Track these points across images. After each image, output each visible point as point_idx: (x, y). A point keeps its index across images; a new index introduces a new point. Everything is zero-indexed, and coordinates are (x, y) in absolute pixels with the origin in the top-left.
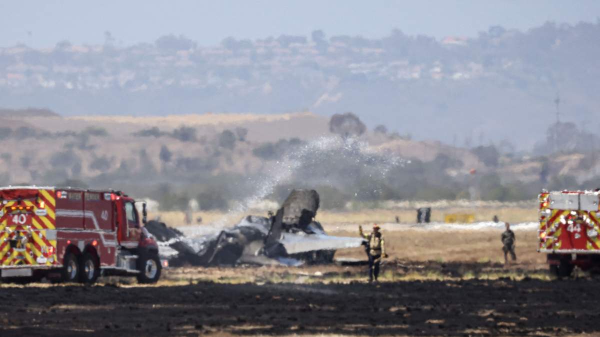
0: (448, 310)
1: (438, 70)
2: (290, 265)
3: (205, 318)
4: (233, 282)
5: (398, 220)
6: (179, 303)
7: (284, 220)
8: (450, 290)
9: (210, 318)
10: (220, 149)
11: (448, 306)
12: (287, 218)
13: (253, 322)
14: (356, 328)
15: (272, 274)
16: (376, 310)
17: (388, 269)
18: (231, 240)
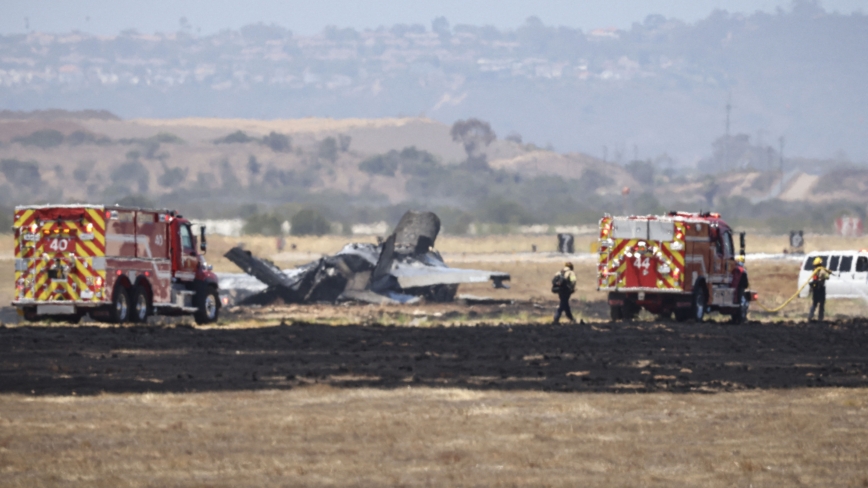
0: (594, 360)
1: (583, 68)
2: (403, 303)
3: (300, 366)
4: (333, 323)
5: (534, 249)
6: (266, 348)
7: (396, 249)
8: (597, 335)
9: (306, 367)
10: (320, 160)
11: (593, 355)
12: (400, 246)
13: (356, 372)
14: (485, 381)
15: (381, 313)
16: (507, 358)
17: (522, 309)
18: (331, 272)
